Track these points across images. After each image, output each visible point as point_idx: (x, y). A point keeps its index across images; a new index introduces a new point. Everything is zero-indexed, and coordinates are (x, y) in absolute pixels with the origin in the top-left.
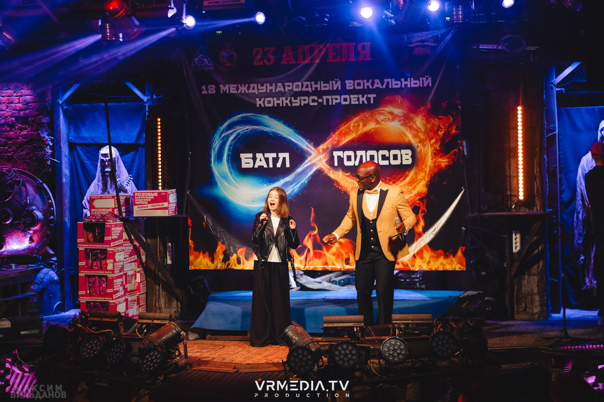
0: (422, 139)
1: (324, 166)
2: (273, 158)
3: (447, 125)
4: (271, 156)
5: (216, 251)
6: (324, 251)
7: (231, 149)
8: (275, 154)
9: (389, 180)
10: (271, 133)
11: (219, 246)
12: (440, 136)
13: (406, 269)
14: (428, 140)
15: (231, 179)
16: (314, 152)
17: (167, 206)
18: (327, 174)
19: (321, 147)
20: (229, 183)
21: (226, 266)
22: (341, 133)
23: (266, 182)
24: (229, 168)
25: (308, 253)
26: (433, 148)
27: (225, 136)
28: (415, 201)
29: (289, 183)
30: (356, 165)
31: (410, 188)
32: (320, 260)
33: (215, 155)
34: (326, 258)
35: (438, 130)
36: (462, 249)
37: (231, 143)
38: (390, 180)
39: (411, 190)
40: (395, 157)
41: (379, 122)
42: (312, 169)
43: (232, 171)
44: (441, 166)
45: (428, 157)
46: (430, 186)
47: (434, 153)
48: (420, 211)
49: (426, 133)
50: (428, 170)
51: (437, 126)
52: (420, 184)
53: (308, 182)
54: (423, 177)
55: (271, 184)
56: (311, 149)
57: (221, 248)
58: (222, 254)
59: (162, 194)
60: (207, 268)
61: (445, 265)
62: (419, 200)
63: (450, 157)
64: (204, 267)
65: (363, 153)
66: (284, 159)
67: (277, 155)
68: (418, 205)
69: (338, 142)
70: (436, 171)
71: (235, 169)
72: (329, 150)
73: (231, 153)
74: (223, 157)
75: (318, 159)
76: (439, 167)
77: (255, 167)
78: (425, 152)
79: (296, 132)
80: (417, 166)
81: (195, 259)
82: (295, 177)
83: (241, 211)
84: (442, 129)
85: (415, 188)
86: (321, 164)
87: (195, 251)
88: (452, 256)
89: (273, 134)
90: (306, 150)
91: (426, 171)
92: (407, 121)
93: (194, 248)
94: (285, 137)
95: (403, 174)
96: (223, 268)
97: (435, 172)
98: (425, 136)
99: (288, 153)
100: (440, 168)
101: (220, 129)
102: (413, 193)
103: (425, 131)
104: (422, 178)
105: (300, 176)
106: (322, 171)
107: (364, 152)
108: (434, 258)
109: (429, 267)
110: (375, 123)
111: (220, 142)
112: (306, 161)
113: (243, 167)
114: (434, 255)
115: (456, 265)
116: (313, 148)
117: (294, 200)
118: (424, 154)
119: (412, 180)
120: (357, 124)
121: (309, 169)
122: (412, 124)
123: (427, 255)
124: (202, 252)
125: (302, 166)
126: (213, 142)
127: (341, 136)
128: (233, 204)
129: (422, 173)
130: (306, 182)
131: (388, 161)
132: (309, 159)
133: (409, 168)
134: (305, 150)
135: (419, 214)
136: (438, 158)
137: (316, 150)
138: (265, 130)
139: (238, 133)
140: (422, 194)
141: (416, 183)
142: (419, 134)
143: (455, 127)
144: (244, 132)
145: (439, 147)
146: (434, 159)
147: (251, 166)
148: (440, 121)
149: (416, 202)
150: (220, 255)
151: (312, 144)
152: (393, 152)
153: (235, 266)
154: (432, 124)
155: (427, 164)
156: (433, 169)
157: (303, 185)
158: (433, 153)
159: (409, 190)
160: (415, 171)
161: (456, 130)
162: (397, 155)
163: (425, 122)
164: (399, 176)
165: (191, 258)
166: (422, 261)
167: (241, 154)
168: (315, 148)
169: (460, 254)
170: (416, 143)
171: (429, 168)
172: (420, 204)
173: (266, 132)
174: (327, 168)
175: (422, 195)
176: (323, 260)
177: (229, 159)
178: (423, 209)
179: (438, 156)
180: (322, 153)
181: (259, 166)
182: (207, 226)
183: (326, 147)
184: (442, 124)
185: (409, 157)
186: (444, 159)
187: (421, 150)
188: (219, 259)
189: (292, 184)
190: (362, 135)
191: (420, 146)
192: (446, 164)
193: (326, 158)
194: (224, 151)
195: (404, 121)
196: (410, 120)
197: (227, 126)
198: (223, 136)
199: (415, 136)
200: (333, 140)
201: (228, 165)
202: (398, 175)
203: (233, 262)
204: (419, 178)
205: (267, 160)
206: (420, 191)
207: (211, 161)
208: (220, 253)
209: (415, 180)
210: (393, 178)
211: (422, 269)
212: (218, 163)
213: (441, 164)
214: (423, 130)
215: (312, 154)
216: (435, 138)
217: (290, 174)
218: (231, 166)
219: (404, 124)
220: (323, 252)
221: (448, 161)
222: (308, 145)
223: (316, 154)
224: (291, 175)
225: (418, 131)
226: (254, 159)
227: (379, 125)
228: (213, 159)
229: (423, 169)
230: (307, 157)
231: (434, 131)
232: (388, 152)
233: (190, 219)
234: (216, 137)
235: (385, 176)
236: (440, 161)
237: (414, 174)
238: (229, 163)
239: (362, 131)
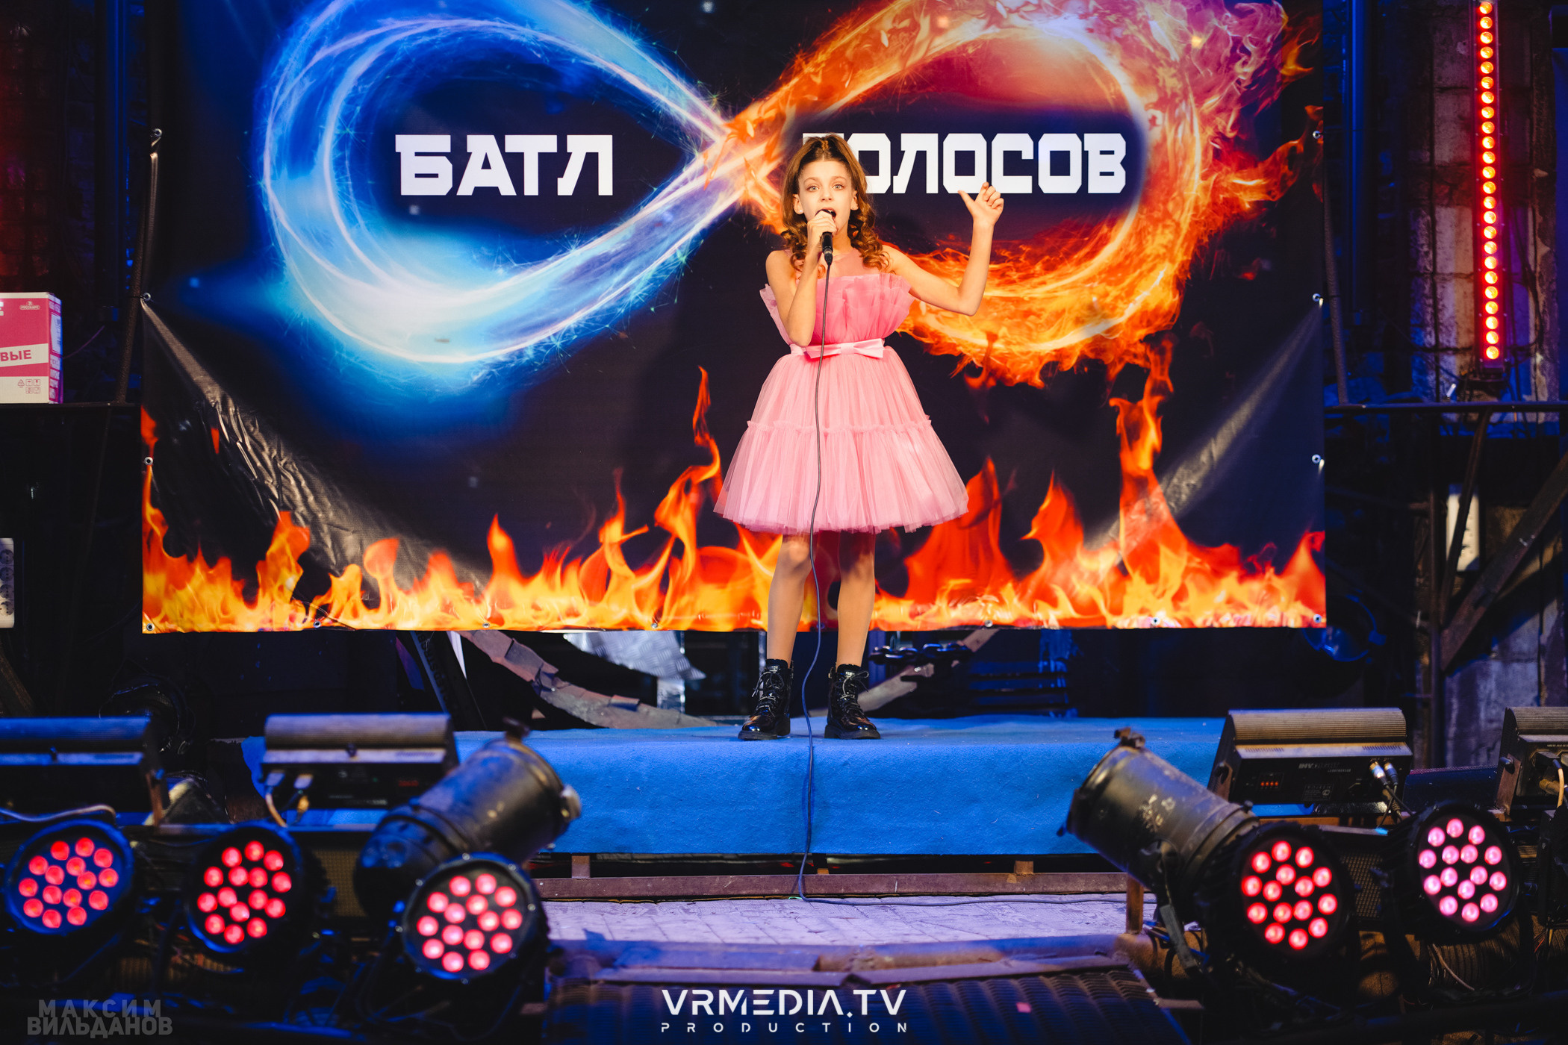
0: (1169, 93)
1: (763, 192)
2: (543, 157)
3: (1268, 40)
4: (533, 146)
5: (268, 553)
6: (744, 552)
7: (352, 113)
8: (554, 138)
9: (1029, 256)
10: (539, 51)
11: (281, 531)
12: (1239, 82)
13: (1088, 622)
14: (1191, 99)
15: (347, 246)
16: (723, 133)
17: (47, 361)
18: (771, 226)
19: (754, 113)
20: (337, 261)
21: (310, 618)
22: (838, 55)
23: (508, 256)
24: (343, 196)
25: (676, 561)
26: (1210, 132)
27: (328, 60)
28: (1129, 345)
29: (608, 264)
30: (896, 191)
31: (1114, 292)
32: (724, 587)
33: (280, 141)
34: (753, 580)
35: (1233, 58)
36: (1312, 541)
37: (355, 89)
38: (1034, 258)
39: (1116, 298)
40: (1060, 163)
41: (1001, 16)
42: (710, 203)
43: (355, 207)
44: (1239, 206)
45: (1188, 168)
46: (1188, 284)
47: (1215, 150)
48: (1148, 386)
49: (1184, 69)
50: (1188, 221)
51: (1231, 43)
52: (1152, 274)
53: (687, 260)
54: (1166, 247)
55: (525, 266)
56: (708, 121)
57: (289, 540)
58: (293, 563)
59: (23, 307)
60: (225, 627)
61: (1245, 607)
62: (1147, 340)
63: (1271, 168)
64: (213, 621)
65: (927, 142)
66: (591, 160)
67: (562, 144)
68: (1140, 362)
69: (828, 93)
70: (1219, 224)
71: (368, 201)
72: (785, 128)
73: (352, 133)
74: (315, 147)
75: (737, 162)
76: (1232, 207)
77: (460, 193)
78: (1179, 143)
79: (647, 48)
80: (1146, 201)
81: (171, 587)
82: (634, 236)
83: (386, 381)
84: (1249, 54)
85: (1130, 292)
86: (751, 183)
87: (170, 554)
88: (1270, 573)
89: (548, 53)
90: (689, 124)
91: (1178, 224)
92: (1112, 18)
93: (165, 539)
94: (599, 66)
95: (1085, 234)
96: (298, 626)
97: (1213, 228)
98: (1182, 79)
99: (610, 137)
100: (1234, 212)
101: (307, 28)
102: (1122, 314)
103: (1183, 60)
104: (1162, 251)
105: (656, 232)
106: (754, 213)
107: (935, 137)
108: (1201, 578)
109: (1180, 614)
110: (983, 22)
111: (308, 84)
112: (687, 172)
113: (405, 191)
114: (1200, 563)
115: (1287, 607)
116: (716, 118)
117: (623, 335)
118: (1176, 156)
119: (1120, 259)
120: (906, 23)
121: (697, 205)
122: (1133, 28)
123: (1174, 563)
124: (200, 553)
125: (670, 193)
126: (276, 82)
127: (842, 72)
128: (349, 354)
129: (1163, 233)
130: (683, 259)
131: (1029, 179)
132: (699, 161)
133: (1110, 207)
134: (683, 123)
135: (1141, 397)
136: (1228, 172)
137: (729, 126)
138: (513, 37)
139: (387, 48)
140: (1157, 317)
141: (1137, 273)
142: (1160, 71)
143: (1295, 51)
144: (414, 44)
145: (1233, 128)
146: (1214, 177)
147: (441, 187)
148: (1241, 24)
149: (1133, 350)
150: (285, 571)
151: (715, 98)
152: (1052, 142)
153: (355, 614)
154: (1211, 32)
155: (1185, 193)
156: (1206, 218)
157: (667, 271)
158: (1211, 153)
159: (1109, 300)
160: (1138, 221)
161: (1299, 61)
162: (1068, 153)
163: (1183, 23)
164: (1072, 242)
165: (153, 583)
166: (1154, 592)
167: (398, 137)
168: (725, 115)
169: (1303, 560)
170: (1147, 107)
171: (1191, 213)
172: (1147, 359)
173: (517, 44)
174: (773, 202)
175: (1158, 323)
176: (737, 587)
177: (342, 158)
178: (1159, 378)
179: (1229, 165)
180: (757, 140)
181: (476, 189)
182: (230, 448)
183: (772, 113)
184: (1250, 35)
185: (1115, 163)
186: (1253, 179)
187: (1165, 139)
188: (281, 588)
189: (618, 266)
190: (926, 67)
191: (1159, 121)
192: (1258, 197)
193: (770, 161)
194: (323, 122)
195: (1102, 16)
196: (1125, 14)
197: (337, 19)
198: (319, 56)
199: (1144, 79)
200: (805, 88)
201: (339, 183)
202: (1067, 236)
203: (346, 599)
204: (1148, 251)
205: (514, 163)
206: (1152, 306)
207: (262, 164)
208: (285, 559)
209: (1136, 260)
210: (1045, 248)
211: (1153, 622)
212: (293, 172)
213: (1237, 199)
214: (1175, 56)
215: (713, 142)
216: (1222, 90)
217: (615, 227)
218: (354, 187)
219: (1103, 30)
220: (740, 556)
221: (1266, 186)
222: (699, 102)
223: (731, 142)
224: (616, 230)
225: (1155, 60)
226: (459, 158)
227: (998, 30)
228: (268, 159)
229: (1167, 215)
230: (692, 156)
231: (1219, 65)
232: (1031, 143)
233: (153, 416)
234: (287, 62)
235: (1017, 242)
236: (1234, 184)
237: (1130, 236)
238: (343, 173)
239: (928, 50)
